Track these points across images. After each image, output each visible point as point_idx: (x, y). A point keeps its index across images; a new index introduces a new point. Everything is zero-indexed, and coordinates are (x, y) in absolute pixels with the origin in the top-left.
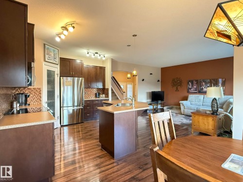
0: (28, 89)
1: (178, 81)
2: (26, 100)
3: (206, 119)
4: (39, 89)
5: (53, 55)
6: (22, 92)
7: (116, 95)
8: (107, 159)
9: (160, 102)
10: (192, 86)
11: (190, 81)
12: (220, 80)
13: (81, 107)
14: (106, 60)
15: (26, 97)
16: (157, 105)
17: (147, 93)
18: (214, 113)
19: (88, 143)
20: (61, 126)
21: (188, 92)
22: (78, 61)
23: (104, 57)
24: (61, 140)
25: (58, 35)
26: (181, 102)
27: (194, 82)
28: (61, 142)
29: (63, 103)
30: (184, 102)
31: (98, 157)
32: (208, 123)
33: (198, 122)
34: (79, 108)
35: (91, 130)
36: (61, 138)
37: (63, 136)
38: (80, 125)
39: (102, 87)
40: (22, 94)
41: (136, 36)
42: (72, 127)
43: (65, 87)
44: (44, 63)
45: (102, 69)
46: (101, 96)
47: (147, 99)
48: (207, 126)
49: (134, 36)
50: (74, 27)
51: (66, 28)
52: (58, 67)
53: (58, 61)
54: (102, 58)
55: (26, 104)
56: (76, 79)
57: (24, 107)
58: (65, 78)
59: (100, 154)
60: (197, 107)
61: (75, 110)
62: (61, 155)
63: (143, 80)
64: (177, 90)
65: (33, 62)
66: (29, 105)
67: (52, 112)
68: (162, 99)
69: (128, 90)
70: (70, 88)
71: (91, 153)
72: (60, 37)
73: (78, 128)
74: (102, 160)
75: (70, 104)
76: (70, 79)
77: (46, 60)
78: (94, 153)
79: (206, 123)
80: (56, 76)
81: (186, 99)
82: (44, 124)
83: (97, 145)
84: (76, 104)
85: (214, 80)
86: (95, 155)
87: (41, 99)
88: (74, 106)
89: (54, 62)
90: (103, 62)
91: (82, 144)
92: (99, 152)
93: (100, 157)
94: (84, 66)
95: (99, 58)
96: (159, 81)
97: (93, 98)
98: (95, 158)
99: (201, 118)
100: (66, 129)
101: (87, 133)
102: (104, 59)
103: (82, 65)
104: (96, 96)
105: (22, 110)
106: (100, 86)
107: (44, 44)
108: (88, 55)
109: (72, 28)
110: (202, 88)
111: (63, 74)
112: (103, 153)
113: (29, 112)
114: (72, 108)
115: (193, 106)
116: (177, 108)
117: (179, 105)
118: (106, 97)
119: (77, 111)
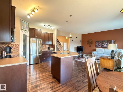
0: (12, 44)
1: (91, 41)
2: (10, 51)
3: (108, 61)
4: (18, 44)
5: (25, 26)
6: (8, 46)
7: (58, 48)
8: (56, 84)
9: (81, 52)
10: (98, 44)
11: (97, 41)
12: (113, 41)
13: (40, 55)
14: (54, 29)
15: (10, 49)
16: (80, 54)
17: (75, 47)
18: (112, 58)
19: (45, 74)
20: (30, 65)
21: (96, 47)
22: (39, 30)
23: (53, 28)
24: (29, 72)
25: (29, 14)
26: (92, 52)
27: (99, 42)
28: (29, 74)
29: (31, 52)
30: (94, 52)
31: (51, 82)
32: (109, 63)
33: (104, 63)
34: (39, 55)
35: (46, 67)
36: (29, 71)
37: (31, 70)
38: (39, 64)
39: (51, 44)
40: (8, 47)
41: (71, 16)
42: (35, 65)
43: (32, 44)
44: (21, 30)
45: (52, 34)
46: (51, 49)
47: (75, 50)
48: (108, 65)
49: (70, 16)
50: (38, 10)
51: (33, 10)
52: (29, 32)
53: (28, 29)
54: (52, 29)
55: (10, 52)
56: (38, 39)
57: (9, 54)
58: (32, 39)
59: (52, 81)
60: (101, 54)
61: (37, 56)
62: (29, 82)
63: (73, 41)
64: (90, 46)
65: (15, 28)
66: (12, 53)
67: (25, 57)
68: (82, 51)
69: (64, 45)
70: (34, 44)
71: (47, 80)
72: (30, 16)
73: (39, 66)
74: (54, 84)
75: (35, 53)
76: (34, 39)
77: (22, 29)
78: (49, 80)
79: (108, 63)
80: (27, 37)
81: (95, 50)
82: (20, 65)
83: (50, 75)
84: (37, 53)
85: (109, 41)
86: (49, 81)
87: (19, 50)
88: (36, 54)
89: (26, 30)
90: (52, 31)
91: (41, 75)
92: (51, 79)
93: (52, 83)
94: (42, 33)
95: (50, 28)
96: (80, 41)
97: (47, 50)
98: (49, 83)
99: (105, 60)
100: (32, 66)
101: (44, 68)
102: (53, 29)
103: (41, 32)
104: (48, 49)
105: (8, 56)
106: (50, 43)
107: (21, 20)
108: (44, 27)
109: (37, 10)
110: (103, 45)
111: (31, 37)
112: (54, 80)
113: (12, 57)
114: (35, 55)
115: (99, 54)
116: (90, 55)
117: (91, 53)
118: (53, 49)
119: (38, 57)
